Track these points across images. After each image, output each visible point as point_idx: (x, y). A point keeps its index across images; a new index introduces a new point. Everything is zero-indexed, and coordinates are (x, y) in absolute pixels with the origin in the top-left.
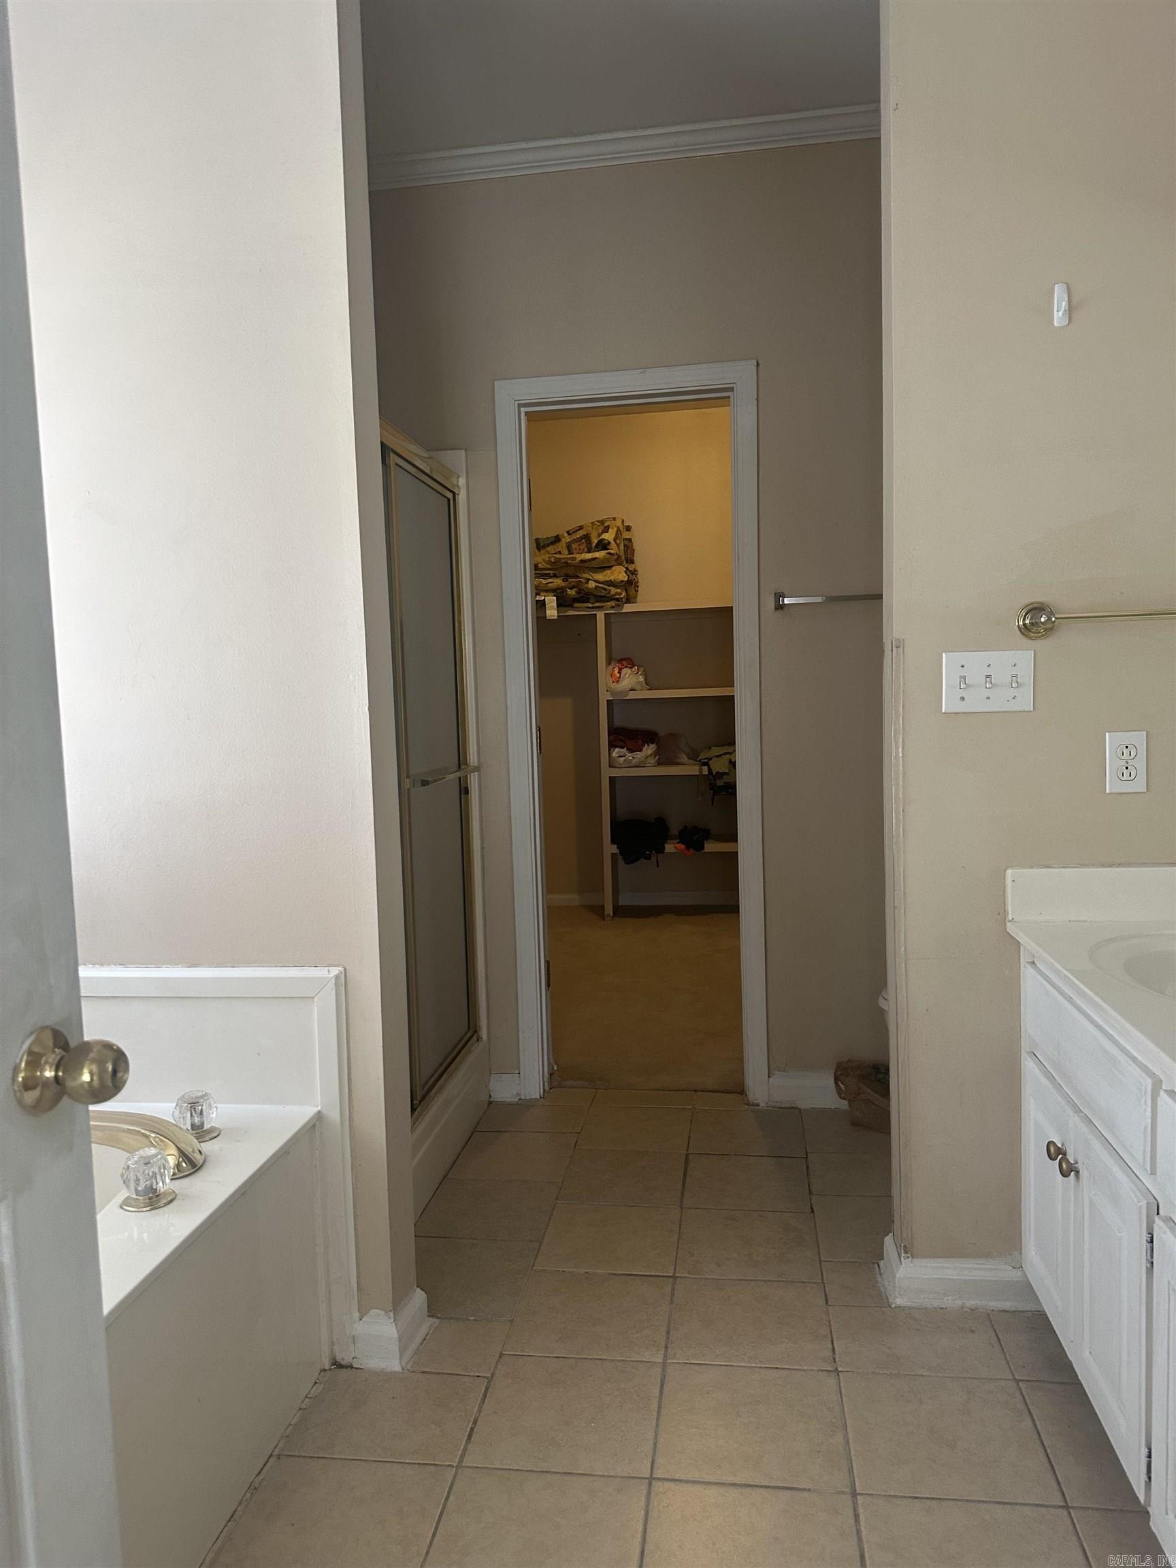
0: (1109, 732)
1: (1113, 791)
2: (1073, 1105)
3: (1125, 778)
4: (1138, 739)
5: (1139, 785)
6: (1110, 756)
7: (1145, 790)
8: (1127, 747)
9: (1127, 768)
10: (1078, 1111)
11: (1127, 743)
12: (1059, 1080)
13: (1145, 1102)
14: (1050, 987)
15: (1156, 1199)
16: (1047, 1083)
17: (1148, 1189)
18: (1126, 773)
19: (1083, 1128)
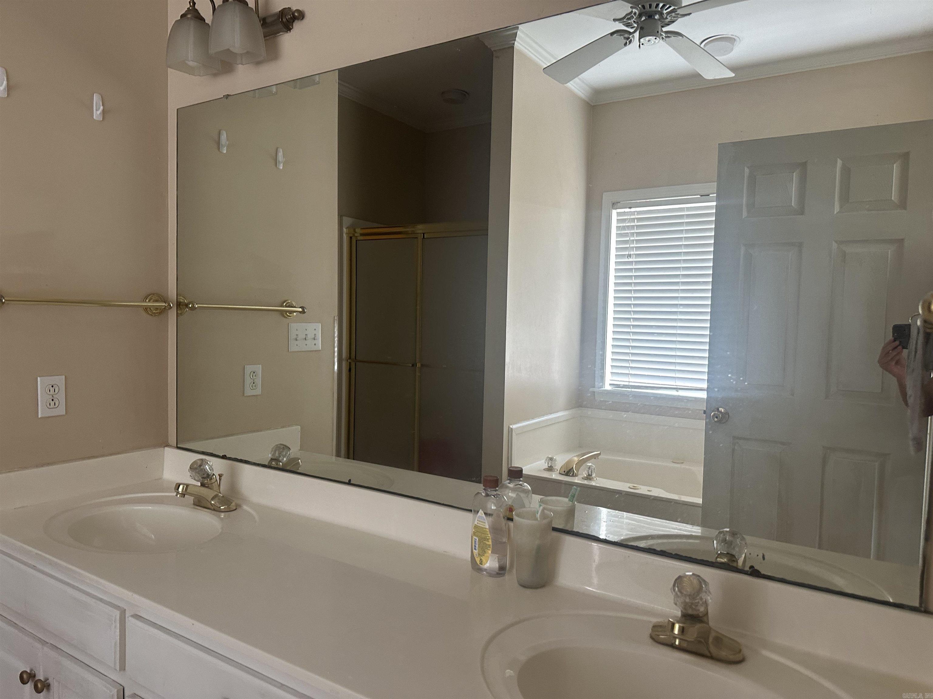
0: (40, 377)
1: (43, 416)
2: (39, 640)
3: (51, 406)
4: (60, 380)
5: (61, 410)
6: (41, 393)
7: (64, 413)
8: (52, 386)
9: (53, 400)
10: (44, 643)
11: (52, 383)
12: (21, 625)
13: (115, 627)
14: (12, 561)
15: (121, 685)
16: (12, 630)
17: (114, 681)
18: (52, 403)
19: (53, 654)
